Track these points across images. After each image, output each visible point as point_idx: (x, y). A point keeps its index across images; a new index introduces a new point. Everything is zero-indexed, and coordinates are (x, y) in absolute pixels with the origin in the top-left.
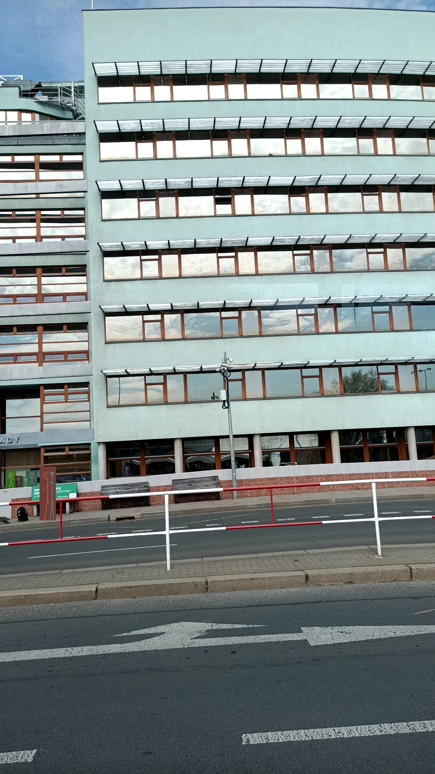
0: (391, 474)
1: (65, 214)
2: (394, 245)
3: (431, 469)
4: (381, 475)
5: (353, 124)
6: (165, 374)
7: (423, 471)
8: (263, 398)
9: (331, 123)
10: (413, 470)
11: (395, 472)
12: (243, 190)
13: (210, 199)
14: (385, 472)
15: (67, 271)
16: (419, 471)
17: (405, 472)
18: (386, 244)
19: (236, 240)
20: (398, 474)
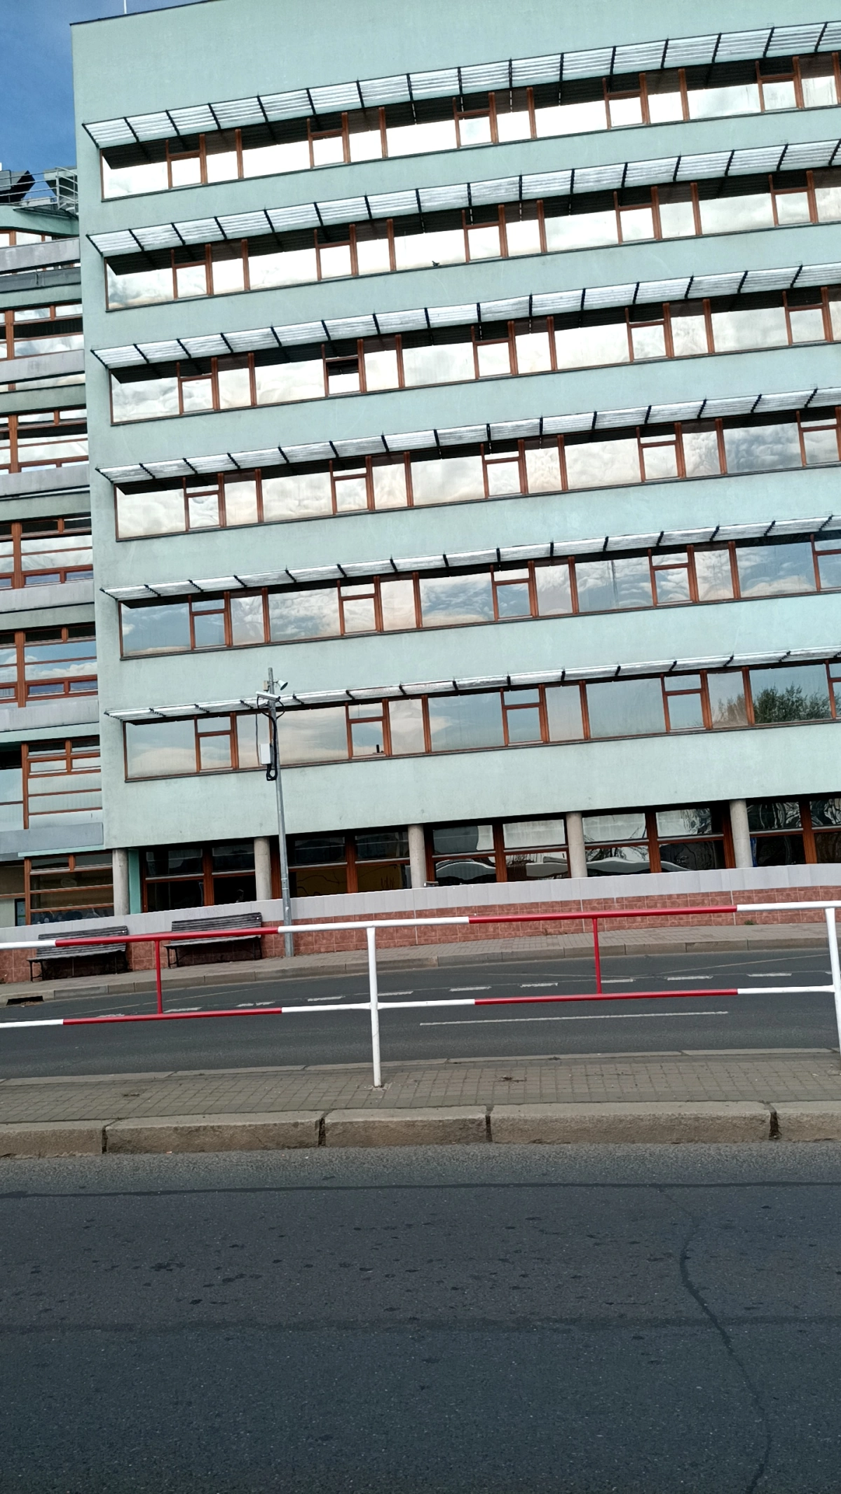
0: (617, 902)
1: (61, 418)
2: (699, 423)
3: (703, 891)
4: (595, 905)
5: (605, 182)
6: (232, 715)
7: (686, 895)
8: (426, 753)
9: (557, 185)
10: (665, 893)
11: (626, 898)
12: (381, 341)
13: (317, 365)
14: (604, 899)
15: (68, 525)
16: (679, 896)
17: (647, 897)
18: (680, 423)
19: (361, 443)
20: (633, 901)
